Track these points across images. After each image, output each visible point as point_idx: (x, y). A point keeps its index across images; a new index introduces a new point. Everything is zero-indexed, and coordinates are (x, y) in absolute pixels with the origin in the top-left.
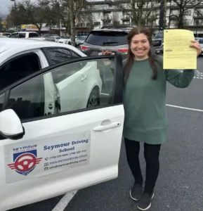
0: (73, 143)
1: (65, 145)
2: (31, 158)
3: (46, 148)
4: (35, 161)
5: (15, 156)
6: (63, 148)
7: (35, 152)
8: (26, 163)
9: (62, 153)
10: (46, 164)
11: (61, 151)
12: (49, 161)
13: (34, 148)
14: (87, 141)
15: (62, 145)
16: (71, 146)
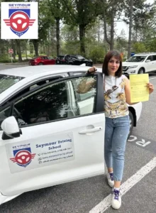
0: (59, 142)
1: (53, 143)
2: (26, 154)
3: (37, 146)
4: (30, 156)
5: (15, 152)
6: (51, 146)
7: (29, 149)
8: (23, 158)
9: (51, 150)
10: (40, 159)
11: (50, 148)
12: (41, 156)
13: (28, 147)
14: (70, 141)
15: (50, 144)
16: (57, 145)
